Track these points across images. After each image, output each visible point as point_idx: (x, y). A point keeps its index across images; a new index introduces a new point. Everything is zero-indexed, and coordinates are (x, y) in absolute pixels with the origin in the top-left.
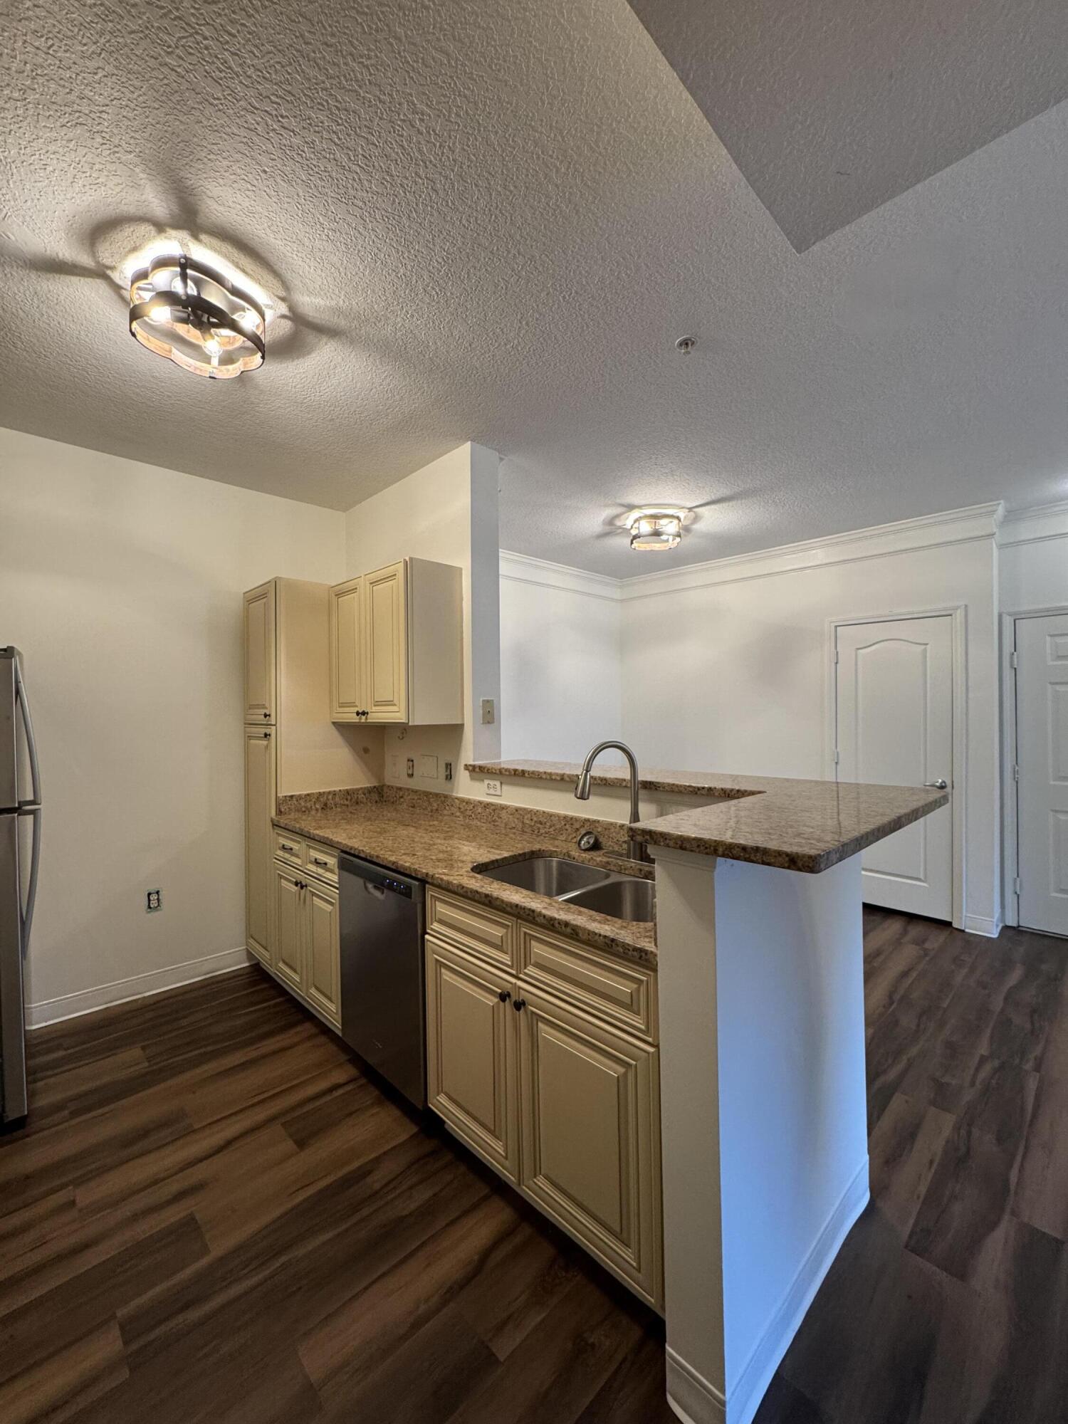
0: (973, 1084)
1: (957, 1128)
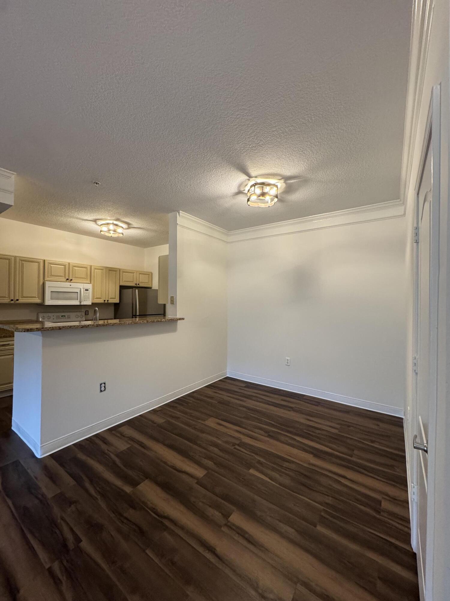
0: (62, 519)
1: (43, 495)
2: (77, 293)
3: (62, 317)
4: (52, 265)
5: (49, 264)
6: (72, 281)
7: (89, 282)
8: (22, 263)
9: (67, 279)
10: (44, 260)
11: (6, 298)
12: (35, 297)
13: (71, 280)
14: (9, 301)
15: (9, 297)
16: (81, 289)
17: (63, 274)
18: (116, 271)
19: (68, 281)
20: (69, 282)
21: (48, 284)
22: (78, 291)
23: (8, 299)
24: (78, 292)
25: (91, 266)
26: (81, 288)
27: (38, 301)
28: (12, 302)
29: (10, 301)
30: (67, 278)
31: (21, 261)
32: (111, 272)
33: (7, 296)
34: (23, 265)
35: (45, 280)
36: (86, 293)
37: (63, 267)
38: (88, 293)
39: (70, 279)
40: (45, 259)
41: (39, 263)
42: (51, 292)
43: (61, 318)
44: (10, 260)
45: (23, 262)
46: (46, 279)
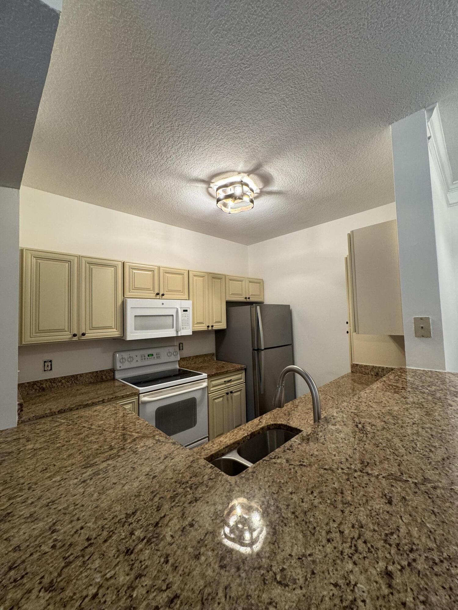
2: (172, 317)
3: (149, 357)
4: (134, 271)
5: (131, 268)
6: (164, 297)
7: (186, 297)
8: (89, 267)
9: (158, 294)
10: (123, 263)
11: (66, 331)
12: (110, 328)
13: (163, 295)
14: (70, 336)
15: (70, 330)
16: (177, 309)
17: (150, 286)
18: (220, 279)
19: (158, 297)
20: (159, 299)
21: (130, 303)
22: (173, 312)
23: (68, 333)
24: (173, 315)
25: (189, 271)
26: (178, 307)
27: (115, 333)
28: (75, 339)
29: (72, 337)
30: (157, 292)
31: (88, 264)
32: (214, 280)
33: (67, 329)
34: (91, 270)
35: (125, 296)
36: (184, 316)
37: (150, 274)
38: (187, 316)
39: (161, 294)
40: (125, 260)
41: (115, 267)
42: (135, 316)
43: (147, 359)
44: (71, 263)
45: (91, 266)
46: (127, 294)
